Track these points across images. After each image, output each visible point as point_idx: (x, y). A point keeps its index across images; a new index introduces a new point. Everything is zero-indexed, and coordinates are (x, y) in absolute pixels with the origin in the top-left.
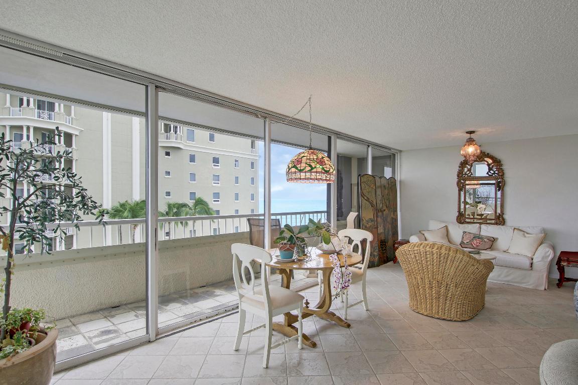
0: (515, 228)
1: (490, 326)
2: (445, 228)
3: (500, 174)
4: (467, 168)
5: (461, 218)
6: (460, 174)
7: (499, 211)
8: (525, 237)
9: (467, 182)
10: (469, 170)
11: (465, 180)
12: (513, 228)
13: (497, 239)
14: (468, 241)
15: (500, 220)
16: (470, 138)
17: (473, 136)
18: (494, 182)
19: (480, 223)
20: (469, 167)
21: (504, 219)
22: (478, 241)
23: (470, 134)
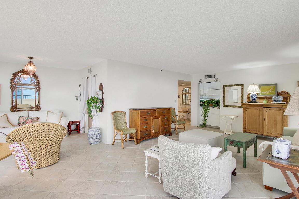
0: (48, 111)
1: (69, 158)
2: (5, 115)
3: (38, 83)
4: (17, 77)
5: (14, 108)
6: (12, 81)
7: (37, 103)
8: (54, 115)
9: (17, 86)
10: (19, 79)
11: (16, 85)
12: (47, 111)
13: (40, 118)
14: (24, 121)
15: (38, 108)
16: (31, 61)
17: (32, 60)
18: (34, 87)
19: (28, 110)
20: (19, 77)
21: (40, 107)
22: (30, 121)
23: (31, 58)
